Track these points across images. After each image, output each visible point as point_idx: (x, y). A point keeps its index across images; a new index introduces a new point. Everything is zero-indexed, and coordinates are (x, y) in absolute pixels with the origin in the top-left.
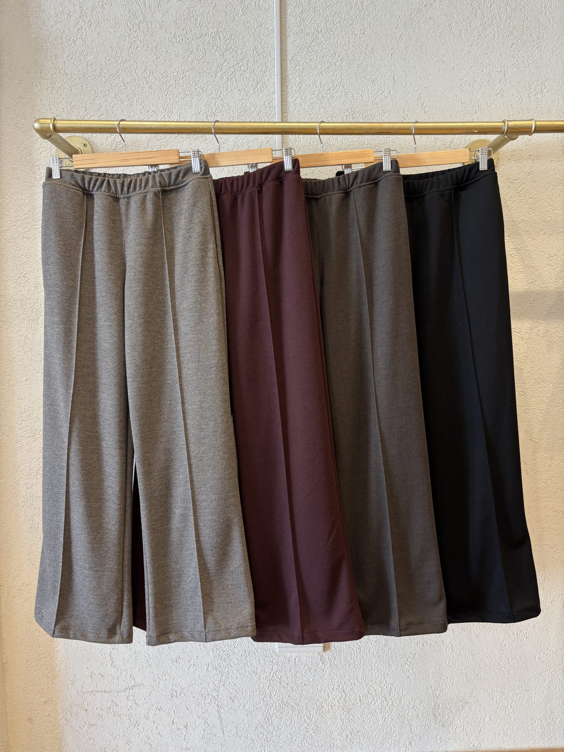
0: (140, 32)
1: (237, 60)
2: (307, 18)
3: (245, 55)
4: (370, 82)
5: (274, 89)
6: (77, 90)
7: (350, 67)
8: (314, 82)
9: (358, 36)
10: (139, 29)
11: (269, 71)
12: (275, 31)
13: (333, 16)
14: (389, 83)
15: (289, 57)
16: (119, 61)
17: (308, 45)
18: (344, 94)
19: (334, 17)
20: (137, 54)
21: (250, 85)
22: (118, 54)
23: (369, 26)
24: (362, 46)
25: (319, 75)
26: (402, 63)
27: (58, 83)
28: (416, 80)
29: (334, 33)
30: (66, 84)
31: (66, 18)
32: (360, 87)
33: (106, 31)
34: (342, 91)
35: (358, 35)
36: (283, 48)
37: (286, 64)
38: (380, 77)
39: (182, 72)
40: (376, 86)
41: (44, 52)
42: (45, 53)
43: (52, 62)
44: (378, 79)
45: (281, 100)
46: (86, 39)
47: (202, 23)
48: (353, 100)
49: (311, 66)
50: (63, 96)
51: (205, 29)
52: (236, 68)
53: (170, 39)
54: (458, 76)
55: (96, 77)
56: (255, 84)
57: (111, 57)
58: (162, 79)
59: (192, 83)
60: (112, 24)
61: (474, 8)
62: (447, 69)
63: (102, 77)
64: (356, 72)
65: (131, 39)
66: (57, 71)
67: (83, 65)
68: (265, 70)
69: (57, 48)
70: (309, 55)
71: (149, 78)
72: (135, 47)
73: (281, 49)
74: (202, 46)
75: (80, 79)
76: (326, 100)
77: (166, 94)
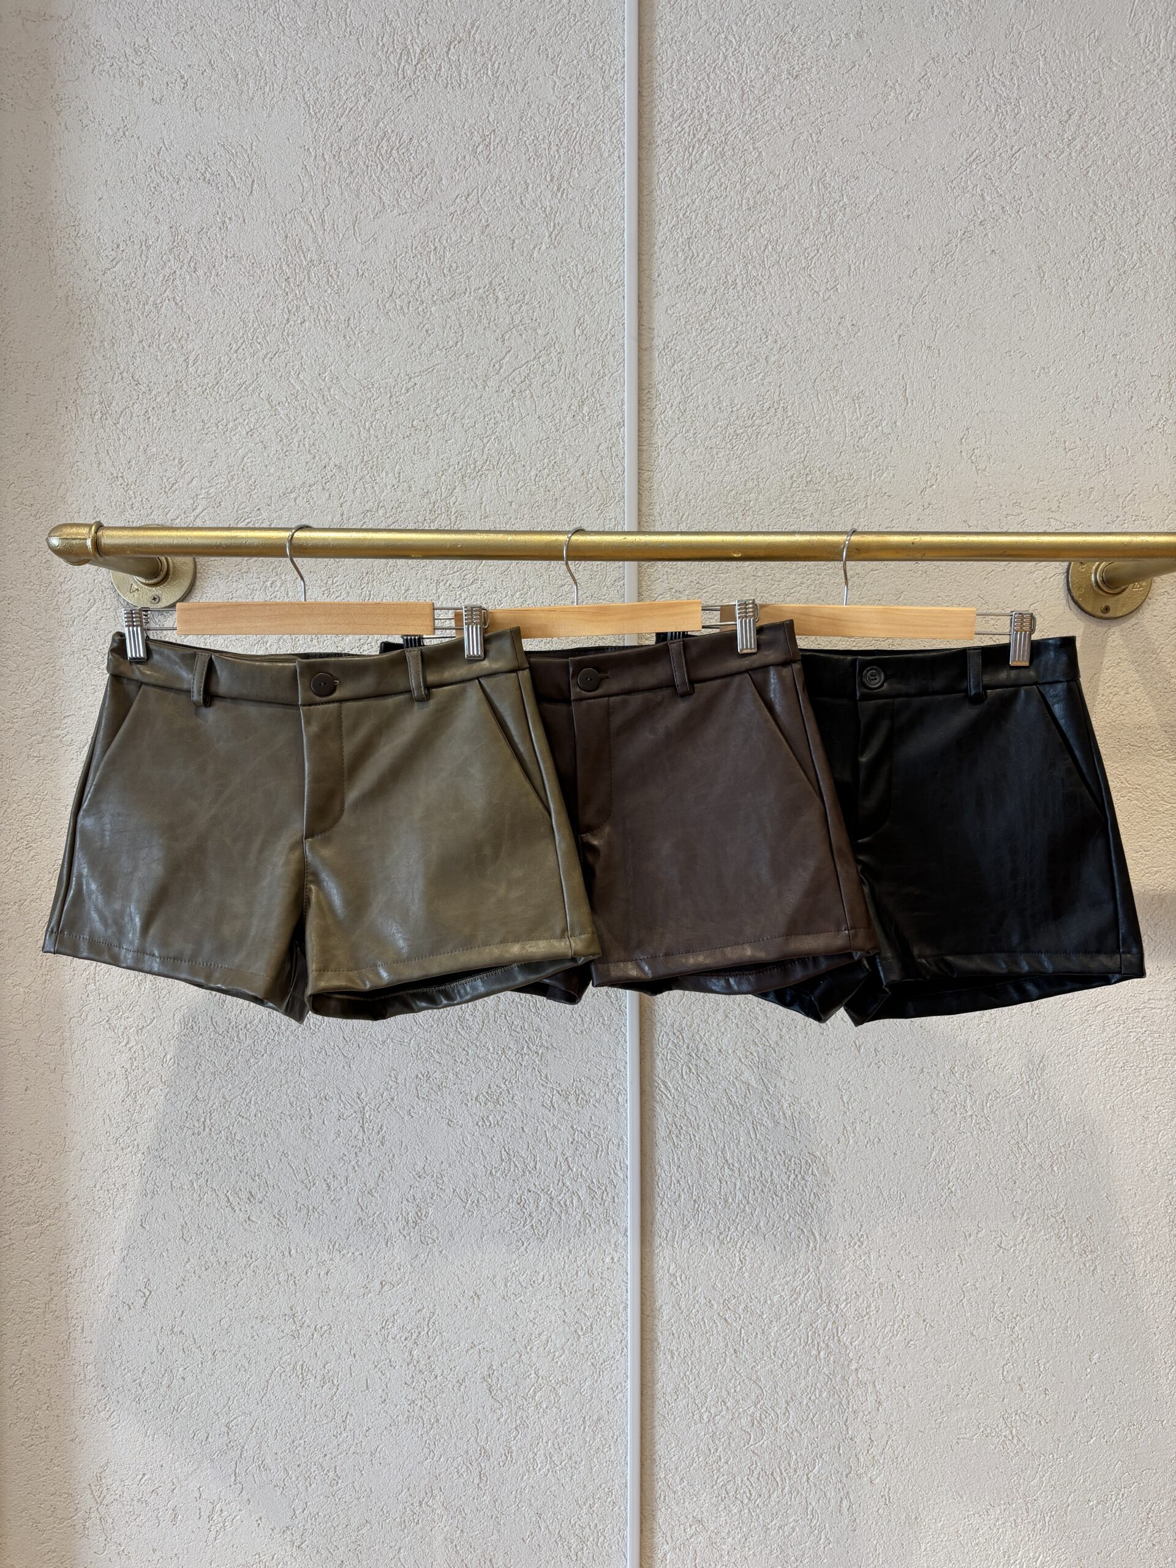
0: (311, 286)
1: (535, 350)
2: (701, 254)
3: (554, 338)
4: (849, 400)
5: (621, 415)
6: (161, 420)
7: (800, 367)
8: (716, 400)
9: (821, 296)
10: (309, 277)
11: (610, 375)
12: (626, 283)
13: (763, 248)
14: (892, 403)
15: (658, 342)
16: (260, 354)
17: (702, 316)
18: (785, 426)
19: (764, 250)
20: (304, 336)
21: (565, 407)
22: (257, 338)
23: (846, 272)
24: (830, 319)
25: (729, 385)
26: (924, 357)
27: (117, 403)
28: (956, 396)
29: (763, 287)
30: (136, 406)
31: (138, 253)
32: (825, 412)
33: (231, 283)
34: (781, 419)
35: (820, 293)
36: (645, 323)
37: (651, 359)
38: (873, 390)
39: (407, 377)
40: (861, 411)
41: (84, 330)
42: (87, 333)
43: (104, 353)
44: (867, 394)
45: (637, 442)
46: (183, 302)
47: (454, 266)
48: (807, 442)
49: (709, 362)
50: (129, 433)
51: (462, 280)
52: (532, 369)
53: (379, 303)
54: (1056, 388)
55: (206, 389)
56: (577, 404)
57: (242, 344)
58: (359, 393)
59: (428, 403)
60: (245, 268)
61: (1098, 227)
62: (1030, 371)
63: (220, 389)
64: (814, 378)
65: (290, 303)
66: (115, 374)
67: (176, 363)
68: (601, 372)
69: (116, 322)
70: (706, 338)
71: (329, 391)
72: (299, 322)
73: (640, 325)
74: (453, 318)
75: (168, 393)
76: (744, 442)
77: (367, 427)
